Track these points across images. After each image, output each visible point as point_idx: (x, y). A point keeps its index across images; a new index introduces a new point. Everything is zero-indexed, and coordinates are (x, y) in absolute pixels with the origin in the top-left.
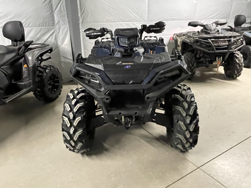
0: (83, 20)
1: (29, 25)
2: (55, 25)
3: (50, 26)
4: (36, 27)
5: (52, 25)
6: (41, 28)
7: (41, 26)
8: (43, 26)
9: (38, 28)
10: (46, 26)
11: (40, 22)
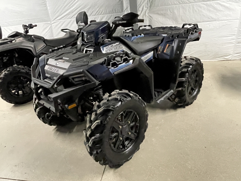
0: (151, 4)
1: (101, 13)
2: (124, 12)
3: (119, 12)
4: (107, 14)
5: (121, 11)
6: (111, 15)
7: (111, 13)
8: (113, 13)
9: (109, 15)
10: (115, 13)
11: (110, 10)
